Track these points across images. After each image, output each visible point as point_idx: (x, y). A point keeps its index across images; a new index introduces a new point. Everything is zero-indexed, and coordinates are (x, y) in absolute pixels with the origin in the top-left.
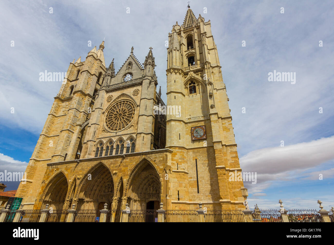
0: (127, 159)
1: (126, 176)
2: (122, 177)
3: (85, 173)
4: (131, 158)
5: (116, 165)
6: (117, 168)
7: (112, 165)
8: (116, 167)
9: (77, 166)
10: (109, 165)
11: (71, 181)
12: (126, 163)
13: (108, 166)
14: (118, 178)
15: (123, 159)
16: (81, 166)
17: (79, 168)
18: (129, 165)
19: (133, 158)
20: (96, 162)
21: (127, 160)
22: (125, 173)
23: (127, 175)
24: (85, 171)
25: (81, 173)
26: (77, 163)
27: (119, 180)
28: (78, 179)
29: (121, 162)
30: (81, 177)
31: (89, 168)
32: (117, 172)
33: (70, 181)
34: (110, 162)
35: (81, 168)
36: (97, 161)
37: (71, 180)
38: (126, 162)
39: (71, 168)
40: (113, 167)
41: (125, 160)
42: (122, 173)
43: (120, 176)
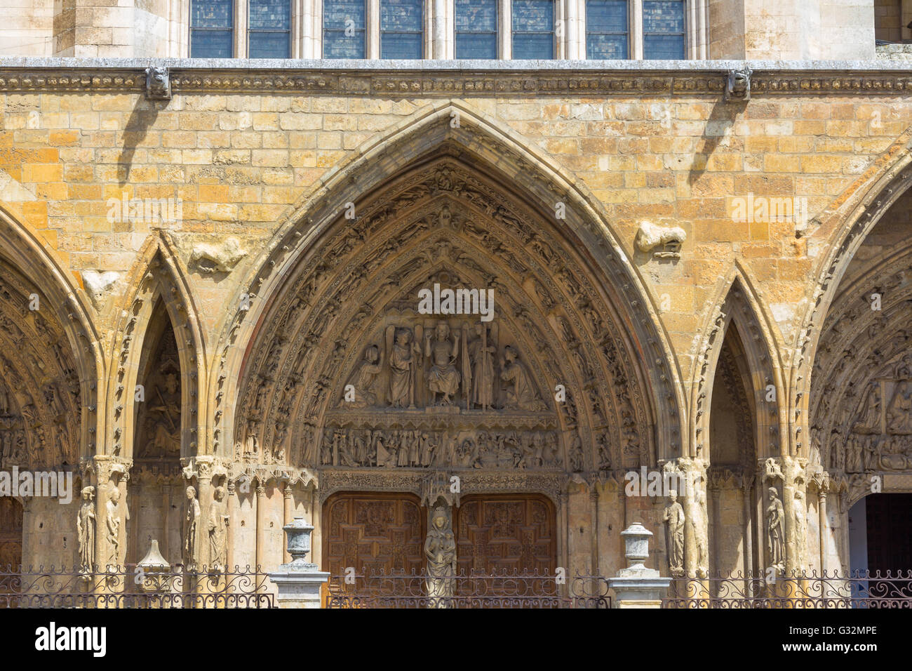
0: (773, 114)
1: (790, 278)
2: (736, 287)
3: (273, 216)
4: (814, 114)
5: (650, 168)
6: (666, 195)
7: (604, 164)
8: (659, 182)
9: (152, 133)
10: (571, 159)
11: (109, 287)
12: (766, 150)
13: (555, 168)
14: (703, 296)
15: (731, 118)
16: (204, 139)
17: (177, 157)
18: (803, 173)
19: (846, 116)
20: (385, 105)
21: (772, 129)
22: (776, 251)
23: (800, 270)
24: (269, 199)
25: (229, 211)
26: (130, 102)
27: (713, 310)
28: (209, 267)
29: (711, 143)
30: (242, 252)
31: (310, 162)
32: (680, 232)
33: (94, 280)
34: (574, 132)
35: (204, 157)
36: (404, 106)
37: (111, 276)
38: (764, 146)
39: (69, 141)
40: (617, 182)
41: (743, 128)
42: (736, 246)
43: (720, 278)
